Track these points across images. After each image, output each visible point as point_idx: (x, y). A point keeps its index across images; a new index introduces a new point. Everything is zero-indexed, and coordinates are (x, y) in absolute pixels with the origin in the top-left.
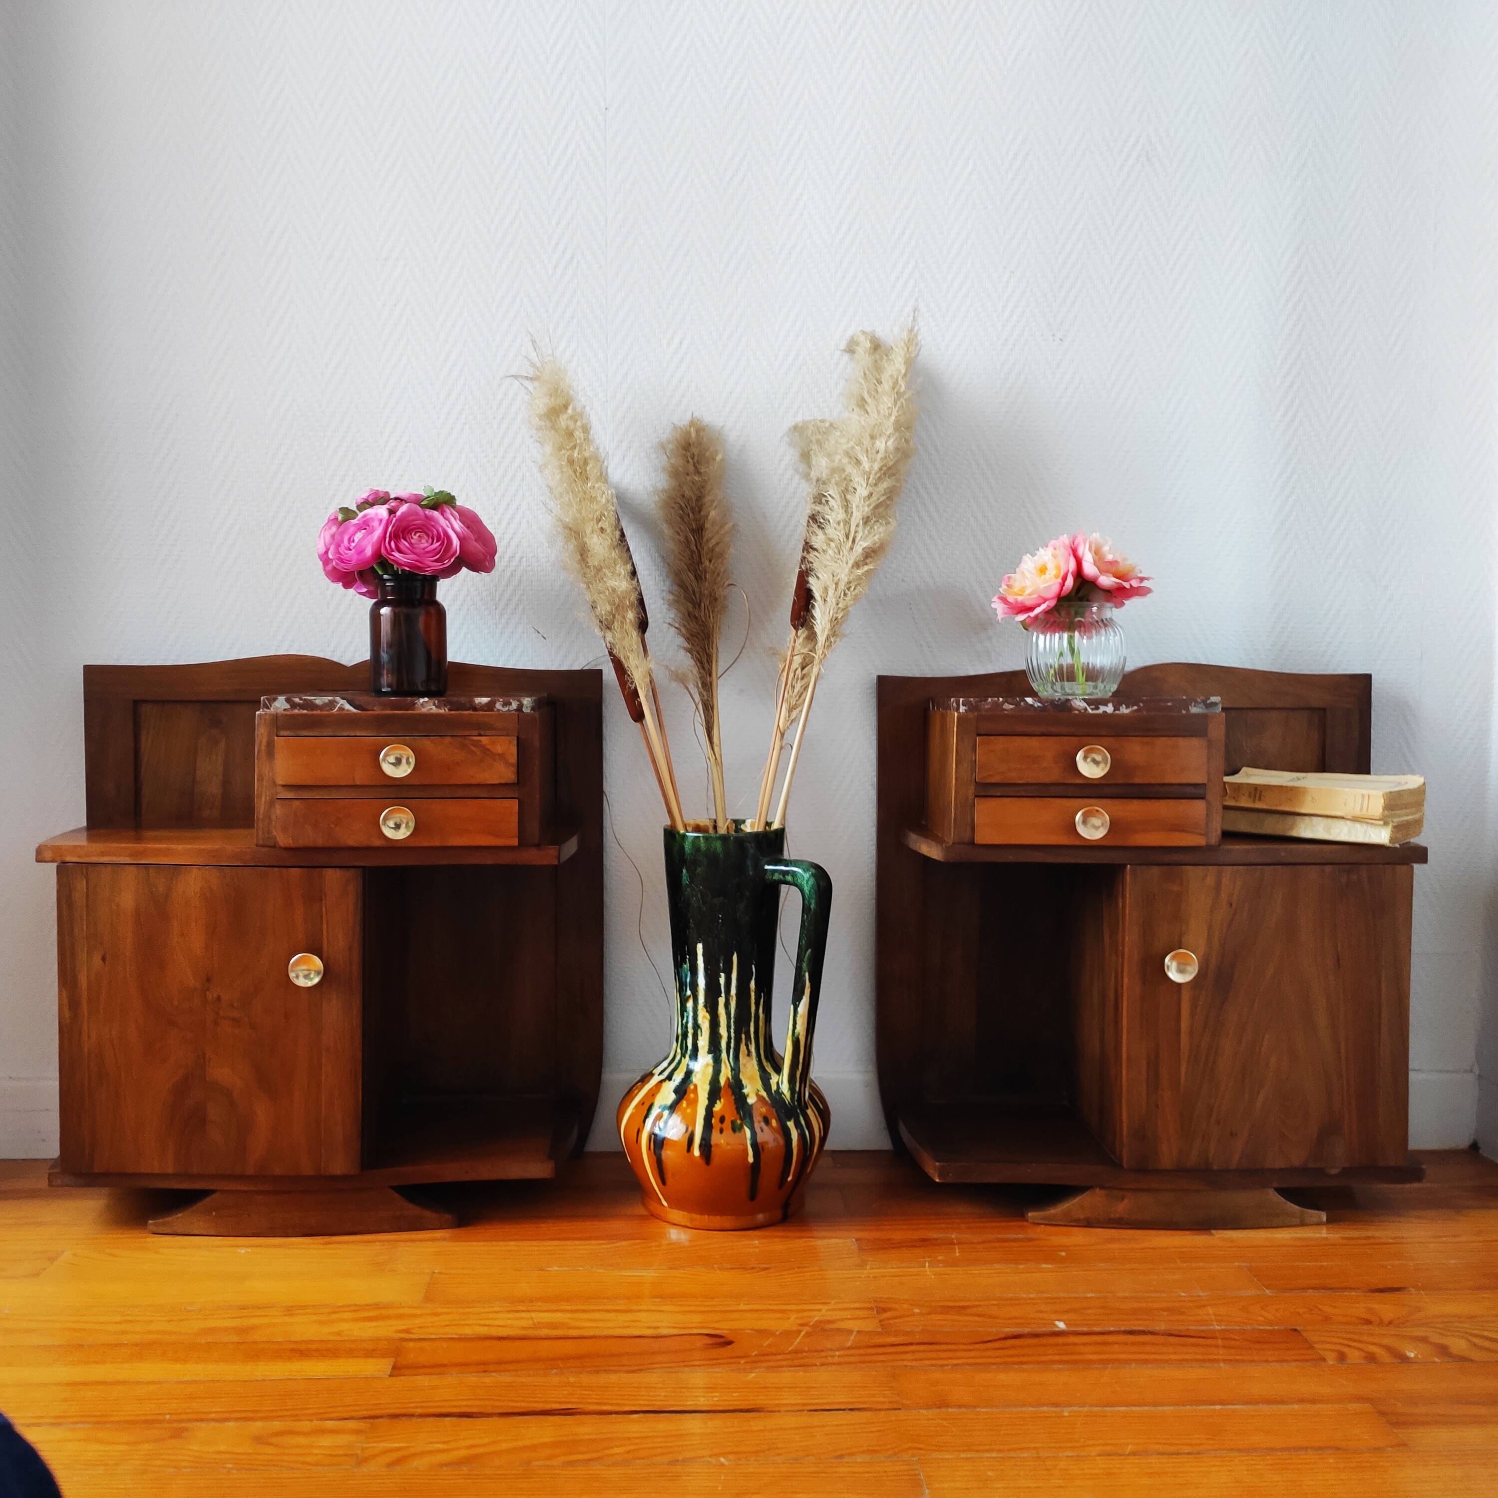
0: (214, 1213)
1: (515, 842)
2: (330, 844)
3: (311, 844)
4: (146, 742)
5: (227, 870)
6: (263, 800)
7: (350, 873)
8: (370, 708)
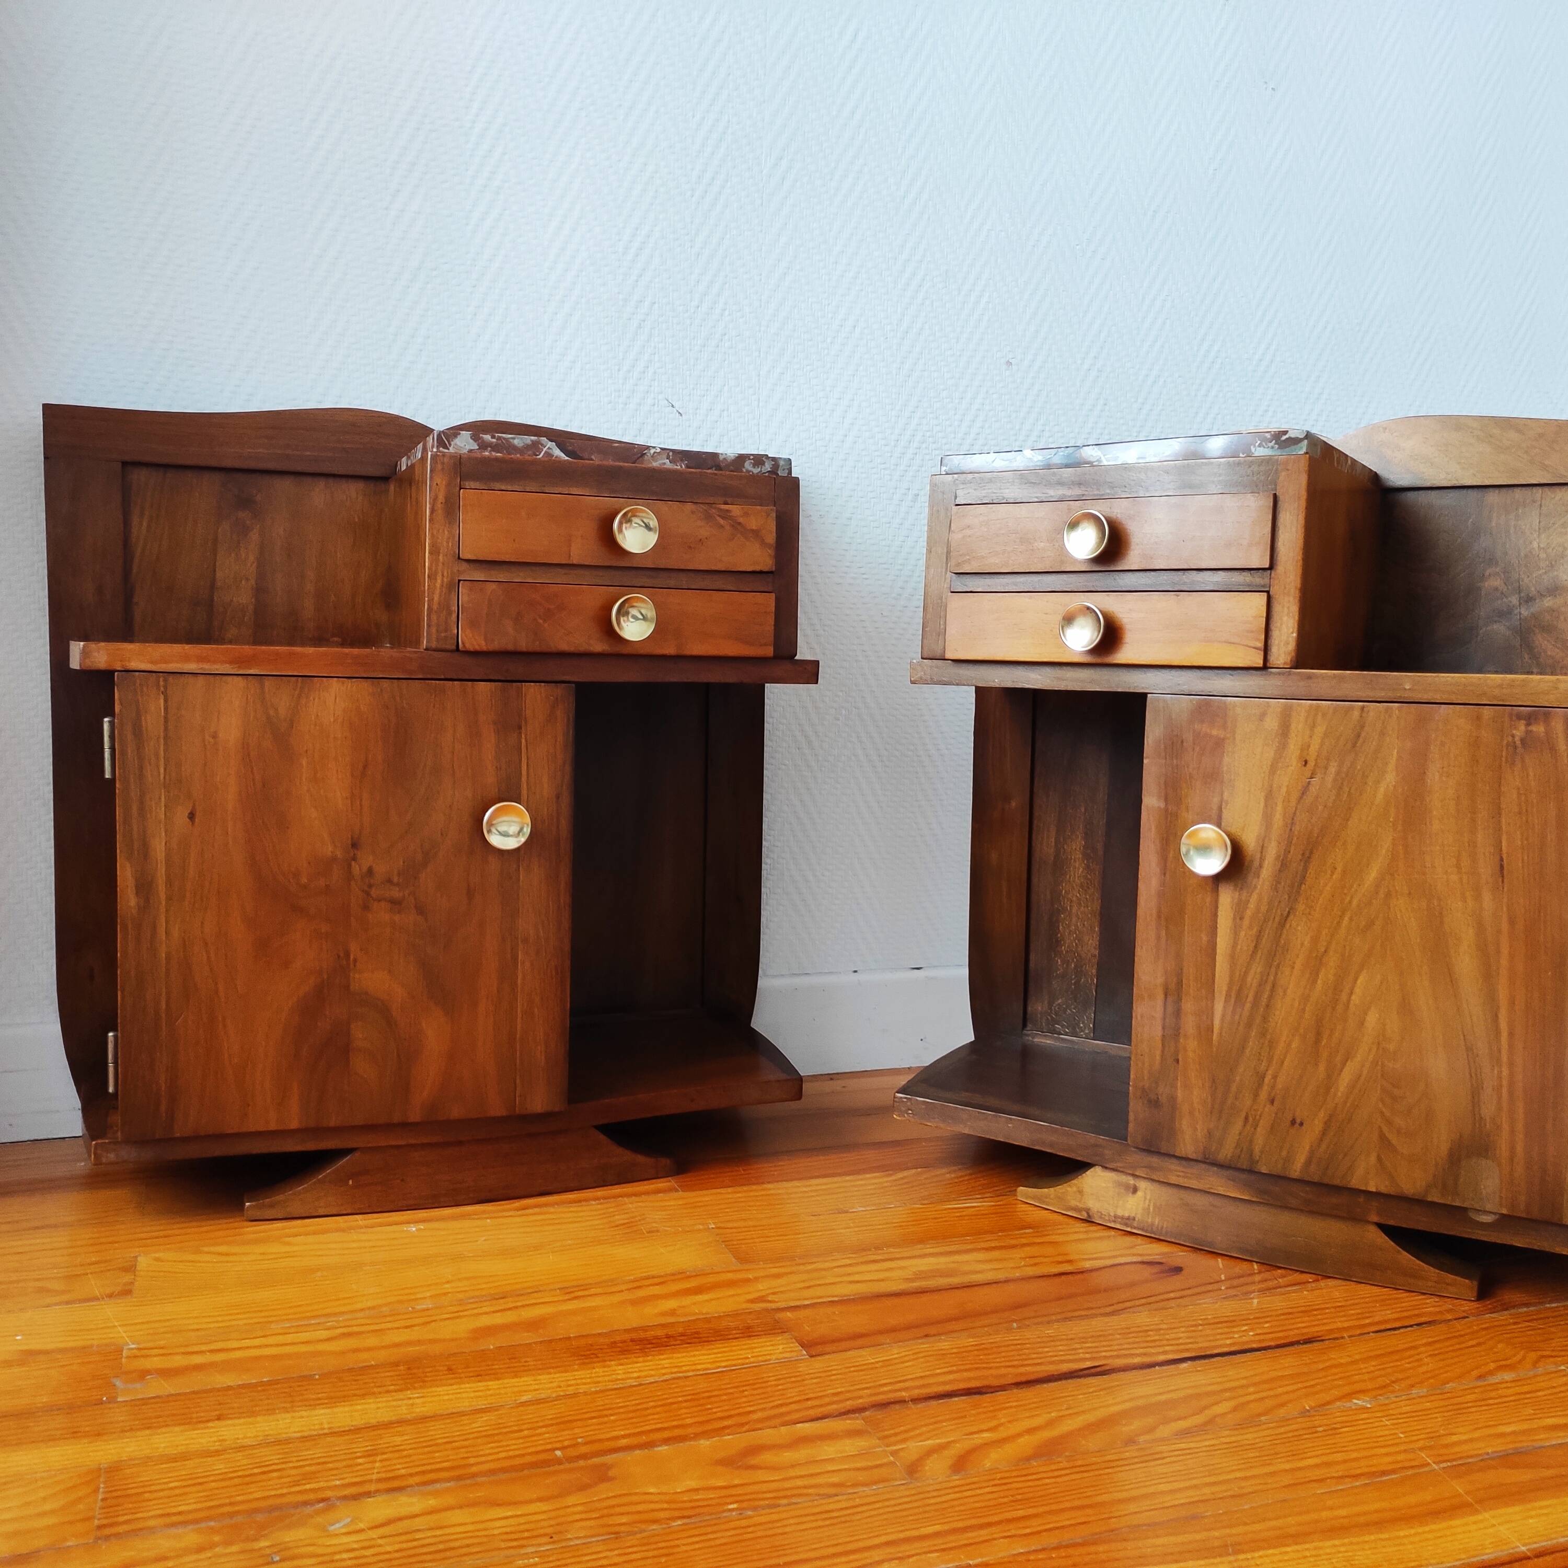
0: (351, 1182)
1: (769, 651)
2: (536, 647)
3: (510, 647)
4: (140, 528)
5: (385, 684)
6: (439, 581)
7: (559, 690)
8: (587, 457)
